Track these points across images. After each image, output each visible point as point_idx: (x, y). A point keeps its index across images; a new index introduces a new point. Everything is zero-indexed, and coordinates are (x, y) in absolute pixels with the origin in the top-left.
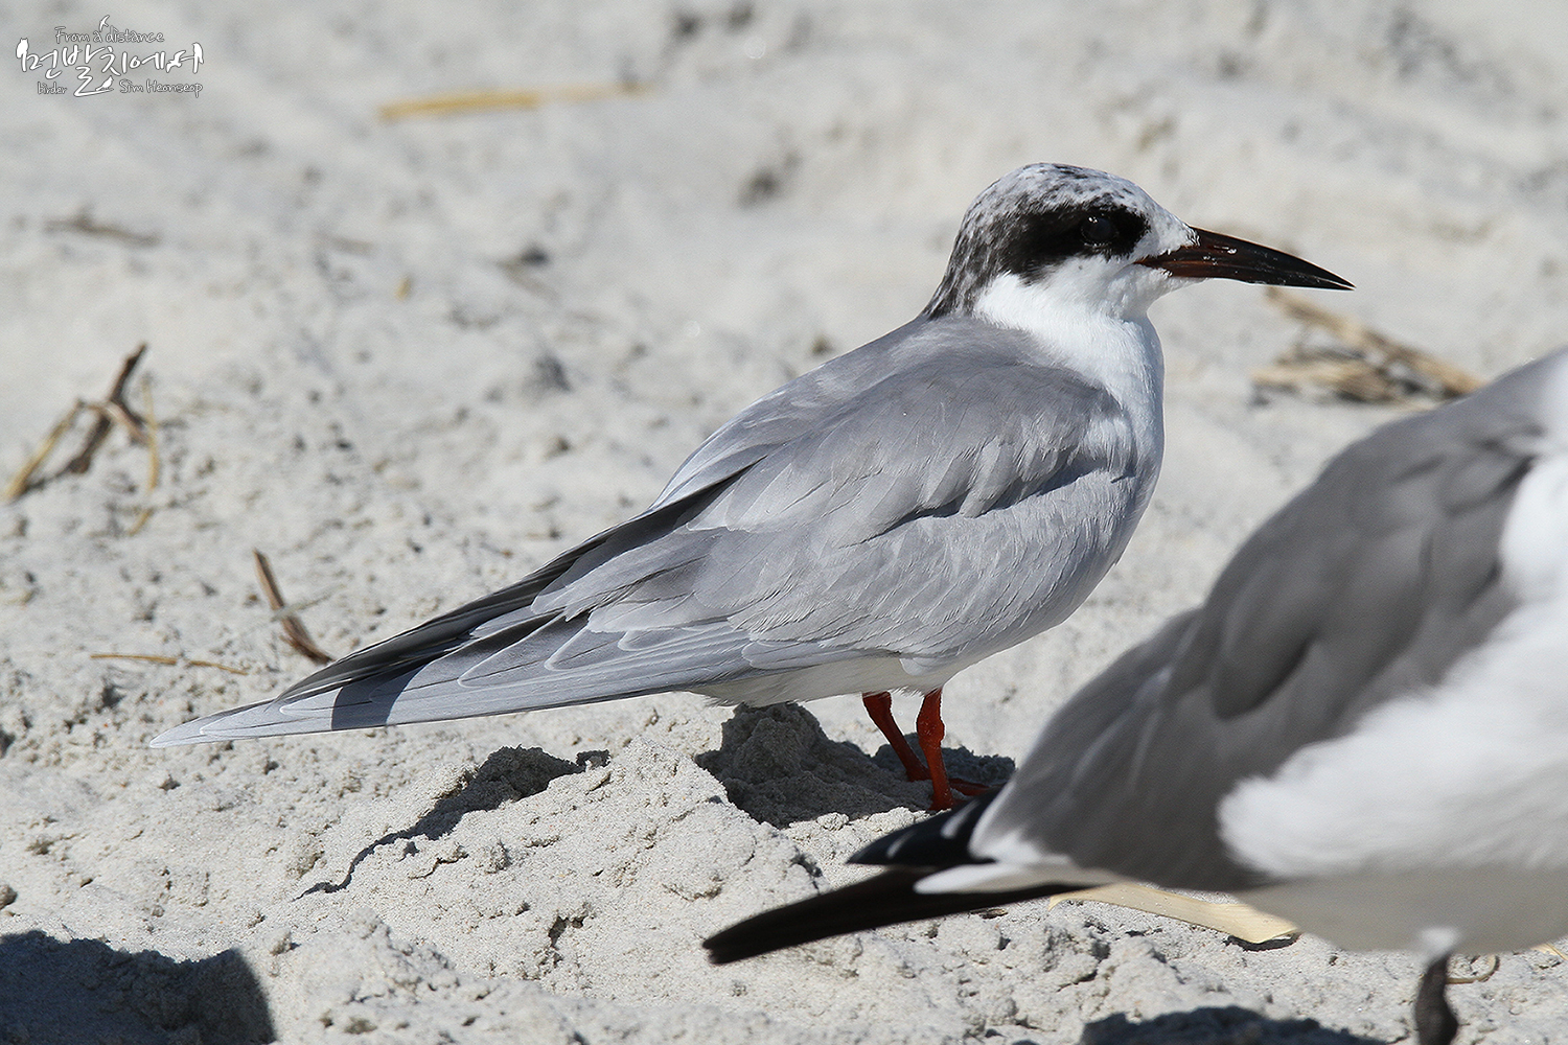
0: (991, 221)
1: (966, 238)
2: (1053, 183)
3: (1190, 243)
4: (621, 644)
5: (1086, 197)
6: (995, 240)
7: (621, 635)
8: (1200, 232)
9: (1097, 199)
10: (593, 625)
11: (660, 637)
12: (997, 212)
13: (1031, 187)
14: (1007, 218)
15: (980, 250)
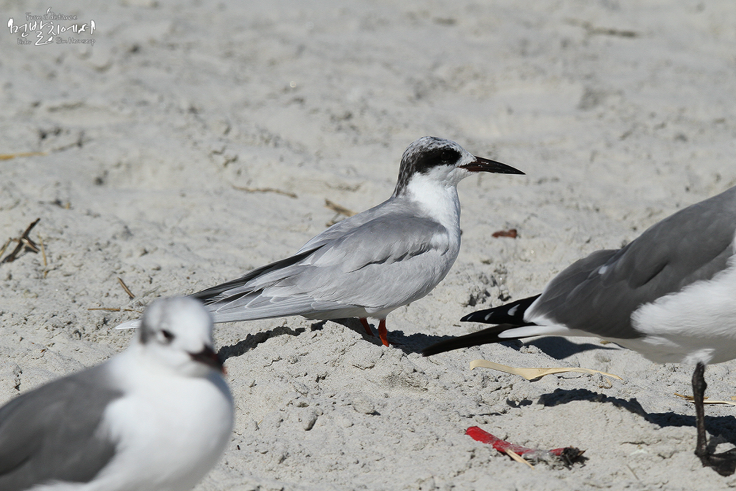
0: (411, 155)
1: (404, 161)
2: (431, 142)
3: (474, 161)
4: (271, 301)
5: (442, 146)
6: (413, 162)
7: (271, 298)
8: (477, 158)
9: (445, 147)
10: (263, 294)
11: (284, 299)
12: (413, 152)
13: (424, 144)
14: (417, 154)
15: (409, 165)
